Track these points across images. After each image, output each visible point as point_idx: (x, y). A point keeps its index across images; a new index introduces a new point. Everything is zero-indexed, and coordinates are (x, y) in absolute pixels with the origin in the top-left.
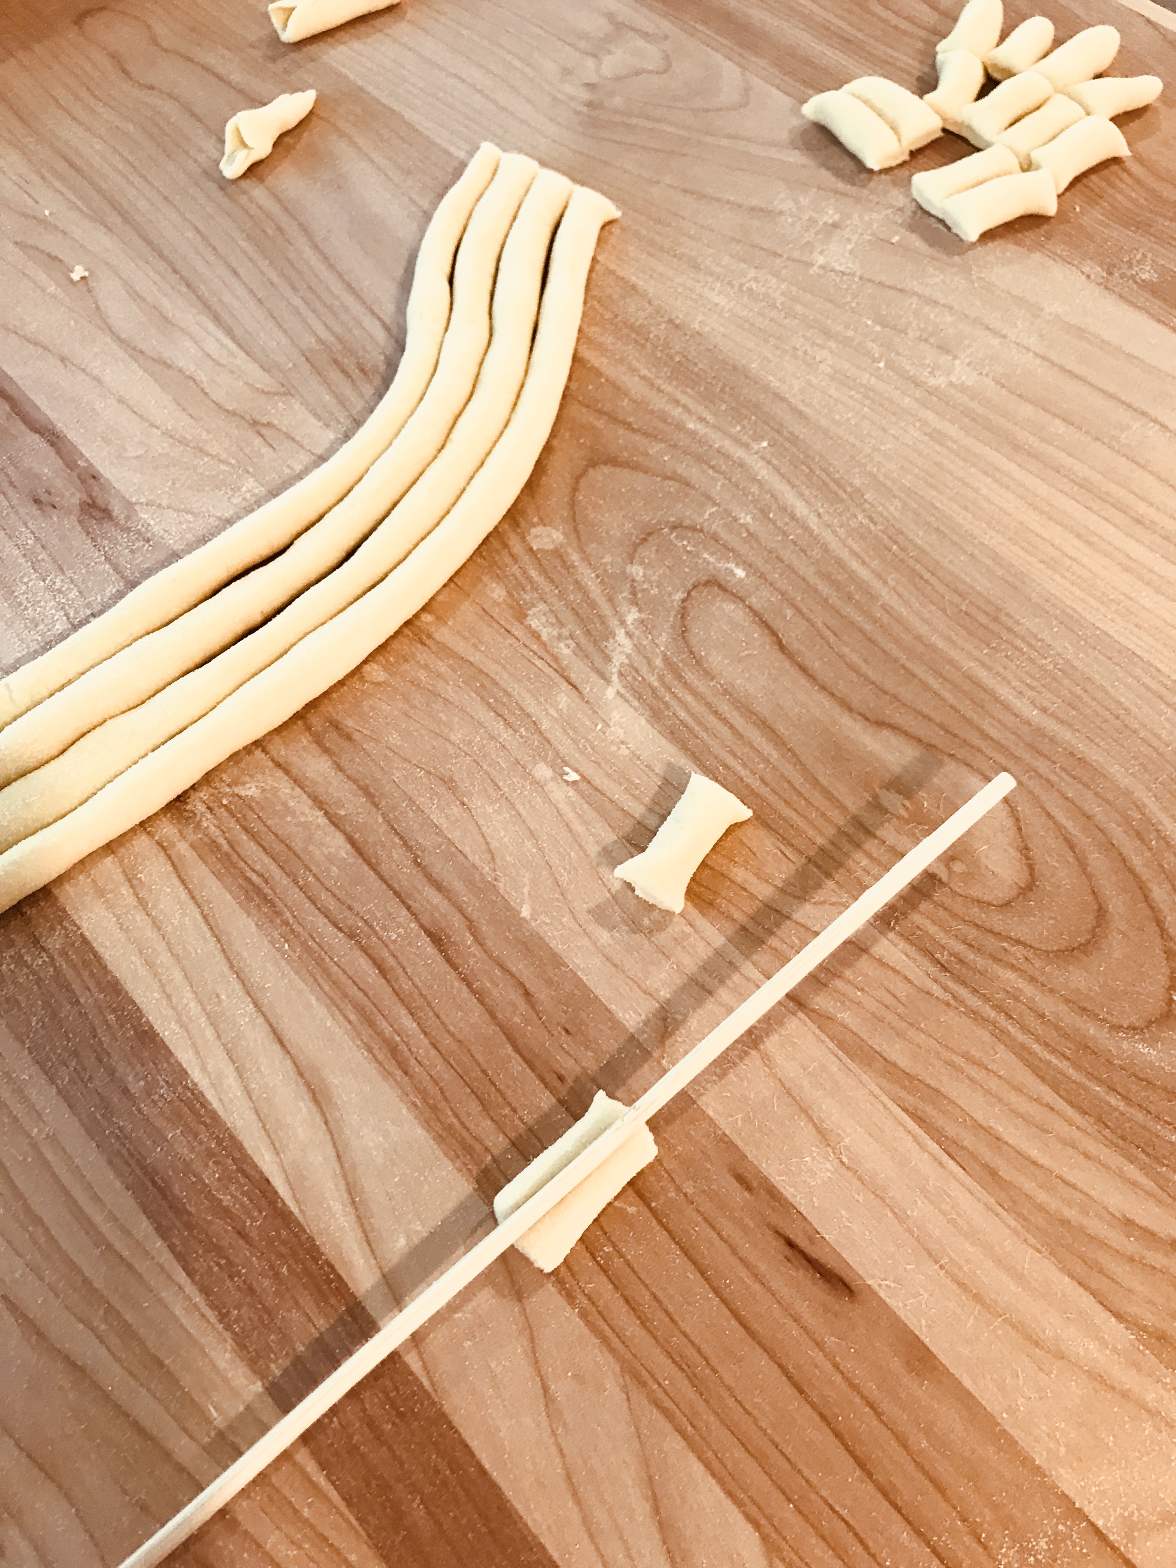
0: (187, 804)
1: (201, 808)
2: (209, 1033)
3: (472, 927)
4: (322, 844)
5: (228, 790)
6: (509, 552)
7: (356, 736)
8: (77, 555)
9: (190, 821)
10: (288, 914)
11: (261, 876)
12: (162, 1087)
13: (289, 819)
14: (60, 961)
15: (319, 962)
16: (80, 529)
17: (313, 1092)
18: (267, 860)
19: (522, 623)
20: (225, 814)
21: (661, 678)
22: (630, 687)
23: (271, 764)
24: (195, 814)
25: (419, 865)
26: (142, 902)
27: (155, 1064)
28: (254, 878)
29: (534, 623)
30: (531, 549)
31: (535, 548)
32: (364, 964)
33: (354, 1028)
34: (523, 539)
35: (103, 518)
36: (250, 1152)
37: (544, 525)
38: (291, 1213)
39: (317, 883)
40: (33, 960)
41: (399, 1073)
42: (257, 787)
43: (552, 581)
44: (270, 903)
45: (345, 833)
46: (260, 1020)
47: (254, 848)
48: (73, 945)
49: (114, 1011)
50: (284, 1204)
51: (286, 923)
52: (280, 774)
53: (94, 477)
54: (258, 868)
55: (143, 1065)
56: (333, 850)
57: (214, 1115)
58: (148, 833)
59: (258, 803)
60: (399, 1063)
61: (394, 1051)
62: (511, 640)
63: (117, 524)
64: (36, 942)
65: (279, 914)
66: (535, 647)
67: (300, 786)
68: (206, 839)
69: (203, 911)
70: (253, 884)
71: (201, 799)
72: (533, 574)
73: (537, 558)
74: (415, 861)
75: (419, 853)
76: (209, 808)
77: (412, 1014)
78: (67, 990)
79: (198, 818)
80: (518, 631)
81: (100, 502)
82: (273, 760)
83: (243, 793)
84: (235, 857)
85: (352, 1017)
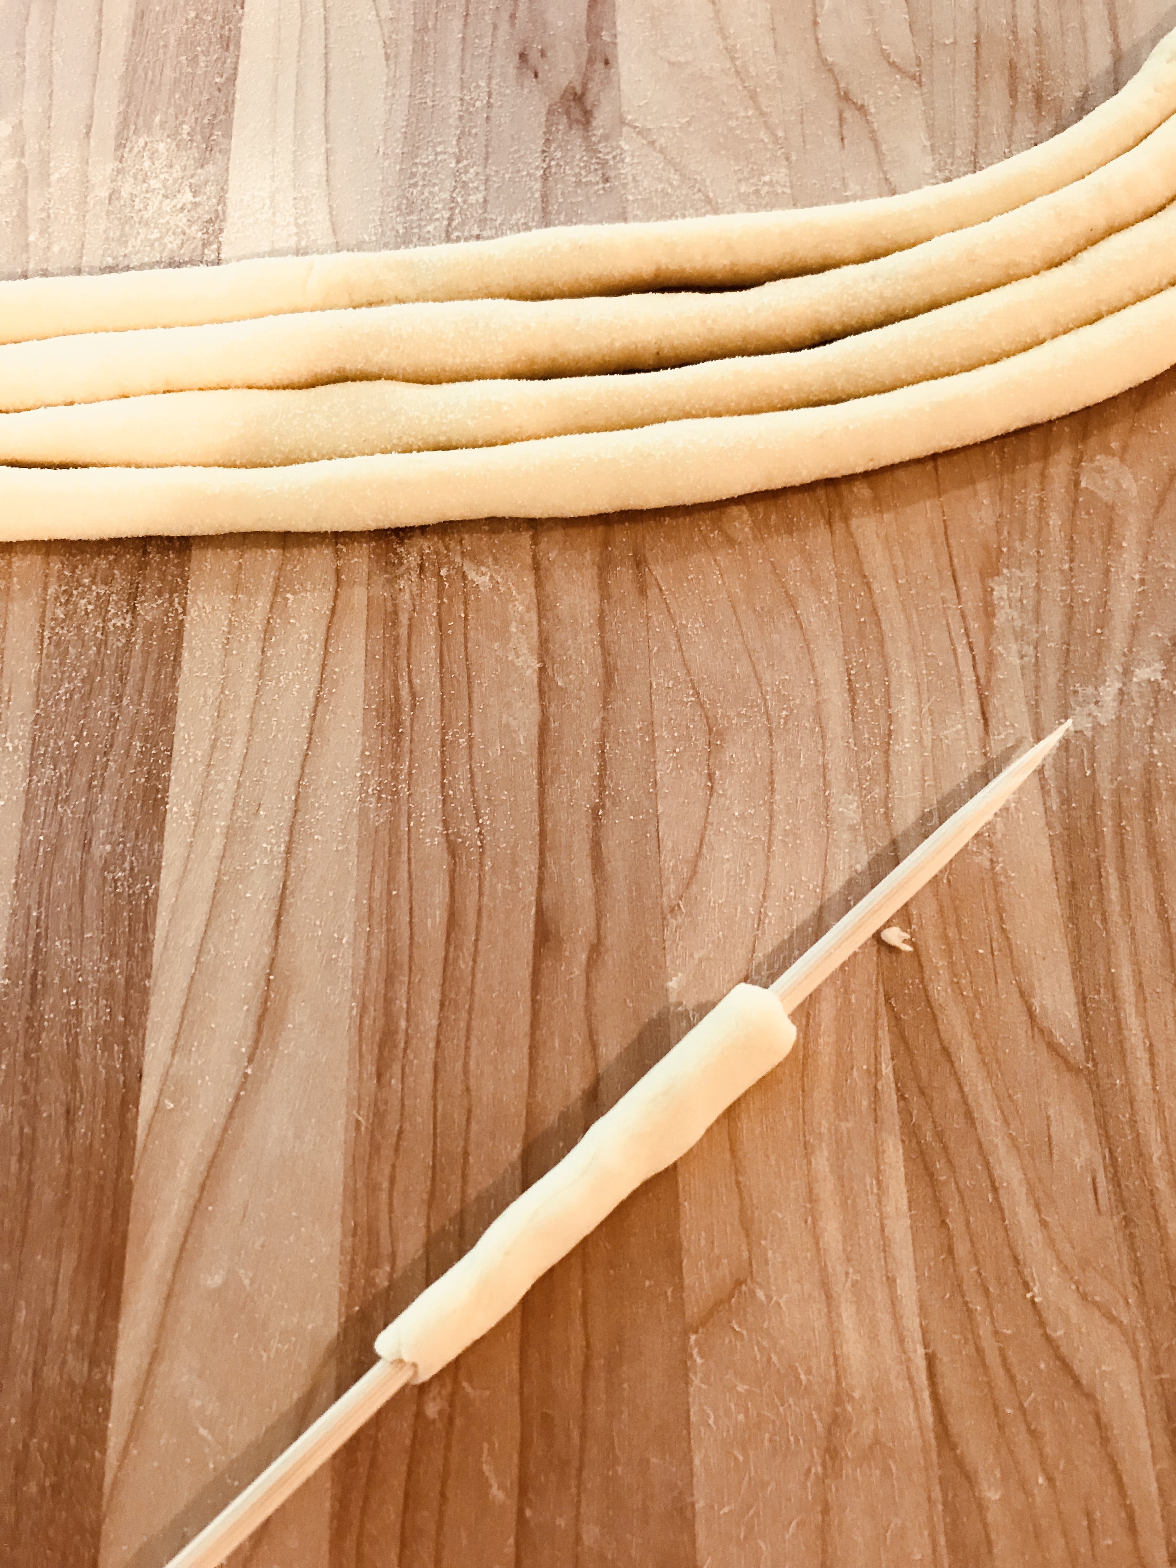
0: (402, 543)
1: (412, 560)
2: (218, 843)
3: (596, 950)
4: (508, 705)
5: (458, 559)
6: (1044, 468)
7: (653, 592)
8: (516, 151)
9: (389, 568)
10: (405, 767)
11: (413, 695)
12: (124, 871)
13: (496, 646)
14: (138, 639)
15: (393, 852)
16: (544, 119)
17: (265, 1010)
18: (434, 678)
19: (983, 580)
20: (433, 588)
21: (1119, 792)
22: (1065, 776)
23: (529, 560)
24: (402, 564)
25: (596, 817)
26: (268, 630)
27: (137, 835)
28: (405, 693)
29: (1000, 591)
30: (1077, 483)
31: (1083, 485)
32: (439, 895)
33: (367, 969)
34: (1077, 463)
35: (578, 121)
36: (149, 1024)
37: (1122, 460)
38: (135, 1137)
39: (467, 751)
40: (116, 615)
41: (371, 1069)
42: (491, 577)
43: (1071, 547)
44: (399, 738)
45: (544, 710)
46: (279, 873)
47: (433, 654)
48: (165, 627)
49: (146, 739)
50: (136, 1118)
51: (395, 775)
52: (529, 579)
53: (607, 62)
54: (417, 681)
55: (124, 828)
56: (513, 722)
57: (147, 950)
58: (336, 551)
59: (477, 599)
60: (381, 1057)
61: (387, 1038)
62: (949, 593)
63: (587, 139)
64: (133, 597)
65: (397, 758)
66: (974, 625)
67: (539, 613)
68: (389, 604)
69: (321, 689)
70: (397, 699)
71: (421, 549)
72: (1055, 520)
73: (1076, 502)
74: (595, 809)
75: (608, 804)
76: (421, 567)
77: (442, 1005)
78: (121, 676)
79: (399, 572)
80: (970, 589)
81: (590, 99)
82: (534, 557)
83: (471, 575)
84: (402, 650)
85: (375, 953)
